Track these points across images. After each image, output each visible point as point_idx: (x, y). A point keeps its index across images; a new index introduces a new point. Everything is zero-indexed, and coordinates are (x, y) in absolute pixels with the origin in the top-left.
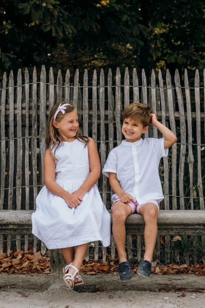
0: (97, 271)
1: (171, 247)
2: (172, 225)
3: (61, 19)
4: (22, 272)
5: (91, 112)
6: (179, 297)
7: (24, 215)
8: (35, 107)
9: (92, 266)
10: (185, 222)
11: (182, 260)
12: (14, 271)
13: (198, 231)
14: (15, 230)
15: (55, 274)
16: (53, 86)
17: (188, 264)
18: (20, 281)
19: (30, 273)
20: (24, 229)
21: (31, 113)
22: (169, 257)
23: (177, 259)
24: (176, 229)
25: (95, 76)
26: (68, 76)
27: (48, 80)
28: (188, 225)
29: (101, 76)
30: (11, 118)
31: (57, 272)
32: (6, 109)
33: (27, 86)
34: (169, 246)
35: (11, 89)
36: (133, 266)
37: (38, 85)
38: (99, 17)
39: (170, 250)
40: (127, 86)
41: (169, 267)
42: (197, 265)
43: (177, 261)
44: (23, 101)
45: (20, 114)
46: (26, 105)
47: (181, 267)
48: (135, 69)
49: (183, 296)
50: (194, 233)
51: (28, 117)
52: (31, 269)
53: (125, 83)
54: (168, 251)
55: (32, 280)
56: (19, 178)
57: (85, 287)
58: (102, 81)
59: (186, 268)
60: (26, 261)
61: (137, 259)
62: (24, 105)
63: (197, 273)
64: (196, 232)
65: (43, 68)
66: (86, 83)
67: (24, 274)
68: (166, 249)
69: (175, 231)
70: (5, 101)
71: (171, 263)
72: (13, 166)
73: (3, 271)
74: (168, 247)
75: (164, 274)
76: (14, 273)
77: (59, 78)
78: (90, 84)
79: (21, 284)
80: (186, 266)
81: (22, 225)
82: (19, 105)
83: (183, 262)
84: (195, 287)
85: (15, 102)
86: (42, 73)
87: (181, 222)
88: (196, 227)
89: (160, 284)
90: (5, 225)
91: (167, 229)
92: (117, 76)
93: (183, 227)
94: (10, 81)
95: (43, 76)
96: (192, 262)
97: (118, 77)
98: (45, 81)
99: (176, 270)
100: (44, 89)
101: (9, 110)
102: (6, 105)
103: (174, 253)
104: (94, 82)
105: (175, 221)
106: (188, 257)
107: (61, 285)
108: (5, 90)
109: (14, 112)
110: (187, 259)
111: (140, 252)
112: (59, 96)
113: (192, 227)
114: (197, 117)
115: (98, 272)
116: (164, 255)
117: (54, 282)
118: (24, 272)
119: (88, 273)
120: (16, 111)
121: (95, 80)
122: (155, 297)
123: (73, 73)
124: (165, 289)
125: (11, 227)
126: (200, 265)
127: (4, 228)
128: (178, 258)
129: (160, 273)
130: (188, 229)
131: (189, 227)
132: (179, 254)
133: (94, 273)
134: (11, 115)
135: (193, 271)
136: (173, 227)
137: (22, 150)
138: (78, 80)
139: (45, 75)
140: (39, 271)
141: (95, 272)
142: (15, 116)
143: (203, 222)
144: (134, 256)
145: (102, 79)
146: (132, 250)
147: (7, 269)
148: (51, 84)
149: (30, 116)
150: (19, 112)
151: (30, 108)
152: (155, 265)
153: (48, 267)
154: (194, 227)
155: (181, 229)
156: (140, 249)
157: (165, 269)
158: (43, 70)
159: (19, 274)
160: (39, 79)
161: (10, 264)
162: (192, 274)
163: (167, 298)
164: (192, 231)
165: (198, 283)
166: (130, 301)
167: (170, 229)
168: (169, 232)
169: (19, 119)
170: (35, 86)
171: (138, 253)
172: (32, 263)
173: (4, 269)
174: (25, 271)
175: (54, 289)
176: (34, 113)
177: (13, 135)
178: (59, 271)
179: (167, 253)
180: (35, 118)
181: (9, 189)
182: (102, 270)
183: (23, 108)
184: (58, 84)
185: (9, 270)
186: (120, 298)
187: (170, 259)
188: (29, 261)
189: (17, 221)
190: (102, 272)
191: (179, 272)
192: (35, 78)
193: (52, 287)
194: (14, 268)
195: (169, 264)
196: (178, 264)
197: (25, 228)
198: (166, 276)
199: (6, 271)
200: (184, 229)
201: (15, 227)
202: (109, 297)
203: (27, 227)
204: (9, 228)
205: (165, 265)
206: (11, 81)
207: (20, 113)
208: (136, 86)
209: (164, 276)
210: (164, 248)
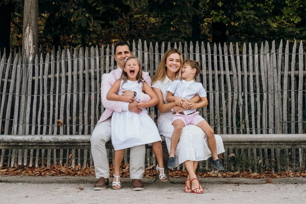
1: (228, 161)
2: (231, 142)
6: (235, 186)
9: (176, 173)
10: (239, 140)
11: (235, 169)
12: (126, 176)
13: (247, 146)
16: (147, 54)
17: (240, 172)
22: (227, 167)
23: (232, 169)
24: (234, 145)
26: (157, 47)
27: (143, 50)
28: (241, 142)
29: (179, 46)
36: (203, 173)
40: (198, 54)
41: (227, 173)
42: (245, 172)
43: (231, 170)
47: (235, 173)
48: (203, 42)
49: (239, 185)
50: (244, 147)
53: (196, 52)
54: (226, 163)
59: (238, 174)
61: (206, 169)
63: (245, 177)
64: (246, 146)
65: (140, 41)
68: (224, 162)
69: (233, 146)
71: (228, 171)
74: (226, 160)
75: (224, 177)
77: (151, 48)
80: (238, 173)
83: (236, 171)
84: (245, 182)
86: (139, 45)
87: (236, 140)
89: (222, 181)
91: (228, 145)
92: (191, 47)
93: (238, 143)
95: (140, 46)
96: (242, 171)
98: (141, 50)
100: (140, 55)
103: (230, 164)
105: (233, 140)
106: (239, 167)
110: (238, 168)
111: (207, 164)
112: (151, 60)
113: (243, 143)
114: (245, 74)
115: (181, 177)
119: (175, 177)
123: (160, 45)
124: (227, 183)
126: (247, 172)
128: (233, 167)
129: (221, 177)
130: (241, 145)
131: (242, 144)
132: (234, 166)
133: (178, 177)
135: (242, 176)
136: (232, 143)
139: (141, 46)
143: (250, 140)
144: (204, 167)
146: (202, 163)
148: (146, 52)
152: (218, 173)
153: (148, 173)
155: (236, 145)
156: (208, 163)
157: (225, 174)
158: (140, 43)
160: (137, 49)
162: (242, 177)
163: (229, 186)
164: (243, 146)
165: (247, 181)
167: (230, 145)
171: (206, 165)
179: (226, 165)
182: (183, 175)
184: (150, 52)
187: (228, 168)
190: (183, 177)
191: (233, 176)
192: (134, 48)
194: (126, 174)
195: (227, 171)
196: (232, 171)
198: (226, 178)
200: (238, 144)
208: (203, 54)
210: (224, 161)
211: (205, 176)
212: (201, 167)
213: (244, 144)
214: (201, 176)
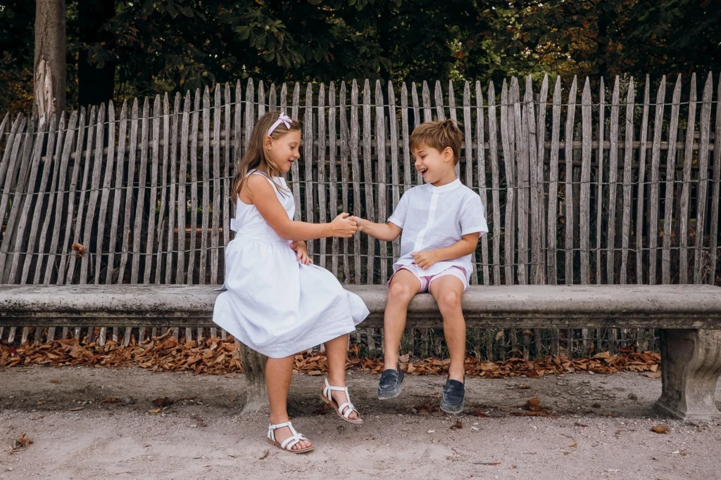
0: (324, 370)
1: (429, 333)
3: (288, 46)
4: (214, 370)
5: (316, 143)
6: (452, 428)
7: (199, 296)
8: (238, 135)
9: (317, 361)
12: (202, 369)
13: (484, 322)
14: (185, 320)
15: (253, 387)
16: (264, 107)
18: (207, 388)
19: (225, 372)
20: (199, 319)
21: (233, 144)
22: (427, 348)
25: (322, 92)
26: (284, 92)
27: (256, 99)
29: (330, 92)
30: (206, 152)
31: (256, 384)
32: (199, 140)
33: (228, 107)
34: (427, 331)
35: (206, 111)
37: (243, 106)
38: (333, 46)
39: (428, 338)
40: (368, 105)
41: (428, 362)
43: (437, 353)
44: (222, 128)
45: (218, 146)
46: (226, 133)
47: (444, 361)
48: (378, 81)
50: (477, 325)
51: (228, 150)
52: (228, 367)
53: (365, 101)
54: (425, 339)
55: (225, 387)
56: (216, 235)
57: (302, 402)
58: (332, 99)
60: (222, 353)
62: (223, 133)
64: (481, 323)
65: (251, 82)
66: (309, 101)
67: (217, 374)
68: (422, 337)
70: (197, 127)
71: (429, 356)
72: (208, 219)
73: (187, 369)
74: (425, 333)
75: (421, 375)
76: (202, 372)
77: (272, 96)
78: (315, 102)
79: (207, 395)
81: (196, 312)
82: (216, 133)
84: (471, 401)
85: (211, 129)
86: (248, 89)
88: (482, 315)
89: (417, 396)
90: (167, 312)
92: (353, 91)
94: (204, 101)
95: (250, 93)
97: (355, 92)
98: (253, 100)
99: (438, 368)
100: (251, 110)
101: (202, 140)
102: (198, 134)
103: (434, 342)
104: (321, 100)
107: (264, 404)
108: (198, 113)
109: (210, 143)
113: (474, 316)
114: (467, 148)
116: (420, 345)
117: (252, 400)
118: (217, 372)
119: (310, 373)
120: (213, 141)
121: (322, 98)
122: (413, 428)
123: (291, 88)
125: (178, 315)
126: (471, 359)
127: (166, 316)
128: (440, 348)
129: (414, 373)
132: (441, 343)
133: (319, 372)
134: (205, 148)
137: (219, 196)
138: (298, 97)
139: (253, 92)
140: (239, 369)
141: (320, 370)
142: (211, 149)
143: (493, 308)
144: (377, 345)
145: (332, 96)
146: (374, 338)
147: (193, 367)
148: (261, 103)
149: (231, 149)
150: (216, 143)
151: (231, 138)
152: (407, 360)
154: (478, 316)
157: (422, 366)
158: (250, 85)
159: (209, 374)
160: (244, 98)
161: (200, 357)
163: (433, 431)
164: (474, 322)
165: (475, 393)
166: (373, 439)
168: (436, 323)
169: (216, 152)
170: (238, 107)
172: (230, 356)
173: (190, 365)
174: (218, 369)
175: (250, 412)
176: (236, 144)
177: (208, 174)
178: (259, 383)
179: (424, 342)
180: (238, 151)
181: (202, 250)
183: (222, 138)
184: (270, 103)
185: (196, 368)
186: (356, 430)
187: (428, 350)
188: (227, 353)
189: (186, 305)
192: (238, 96)
193: (248, 408)
194: (204, 365)
195: (426, 357)
197: (200, 316)
198: (424, 378)
199: (192, 369)
201: (185, 316)
202: (338, 428)
203: (203, 316)
204: (175, 316)
205: (422, 360)
206: (206, 101)
207: (218, 144)
208: (380, 106)
209: (420, 378)
210: (420, 334)
211: (378, 371)
212: (371, 348)
213: (476, 318)
214: (370, 368)
